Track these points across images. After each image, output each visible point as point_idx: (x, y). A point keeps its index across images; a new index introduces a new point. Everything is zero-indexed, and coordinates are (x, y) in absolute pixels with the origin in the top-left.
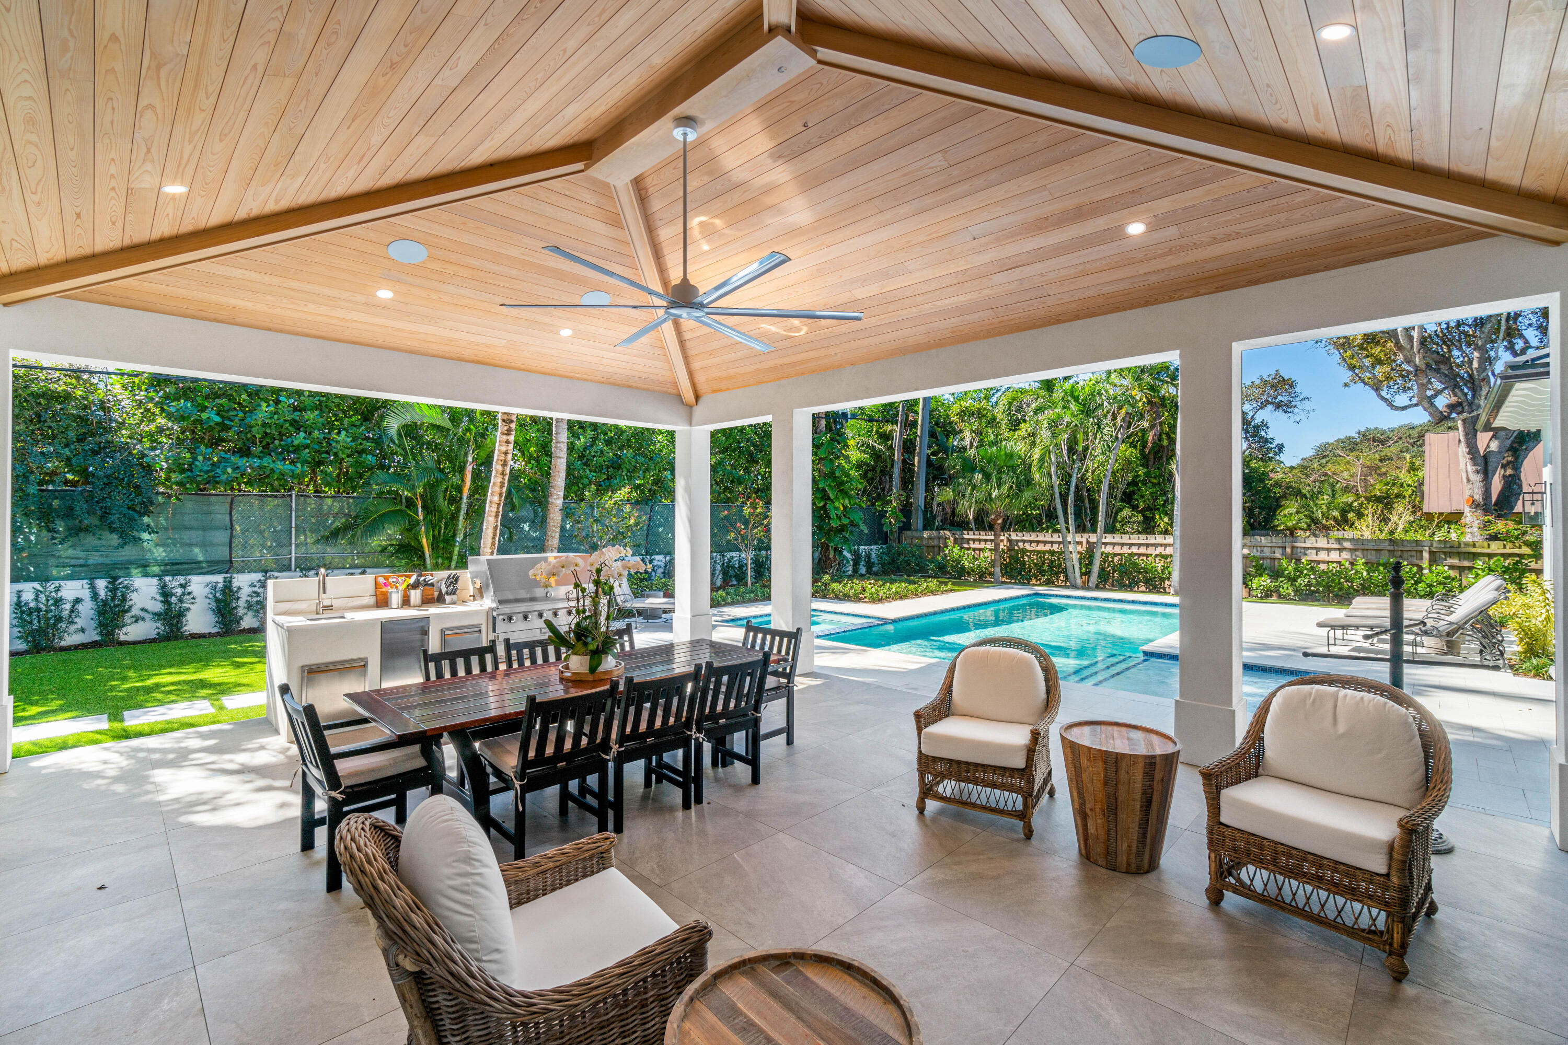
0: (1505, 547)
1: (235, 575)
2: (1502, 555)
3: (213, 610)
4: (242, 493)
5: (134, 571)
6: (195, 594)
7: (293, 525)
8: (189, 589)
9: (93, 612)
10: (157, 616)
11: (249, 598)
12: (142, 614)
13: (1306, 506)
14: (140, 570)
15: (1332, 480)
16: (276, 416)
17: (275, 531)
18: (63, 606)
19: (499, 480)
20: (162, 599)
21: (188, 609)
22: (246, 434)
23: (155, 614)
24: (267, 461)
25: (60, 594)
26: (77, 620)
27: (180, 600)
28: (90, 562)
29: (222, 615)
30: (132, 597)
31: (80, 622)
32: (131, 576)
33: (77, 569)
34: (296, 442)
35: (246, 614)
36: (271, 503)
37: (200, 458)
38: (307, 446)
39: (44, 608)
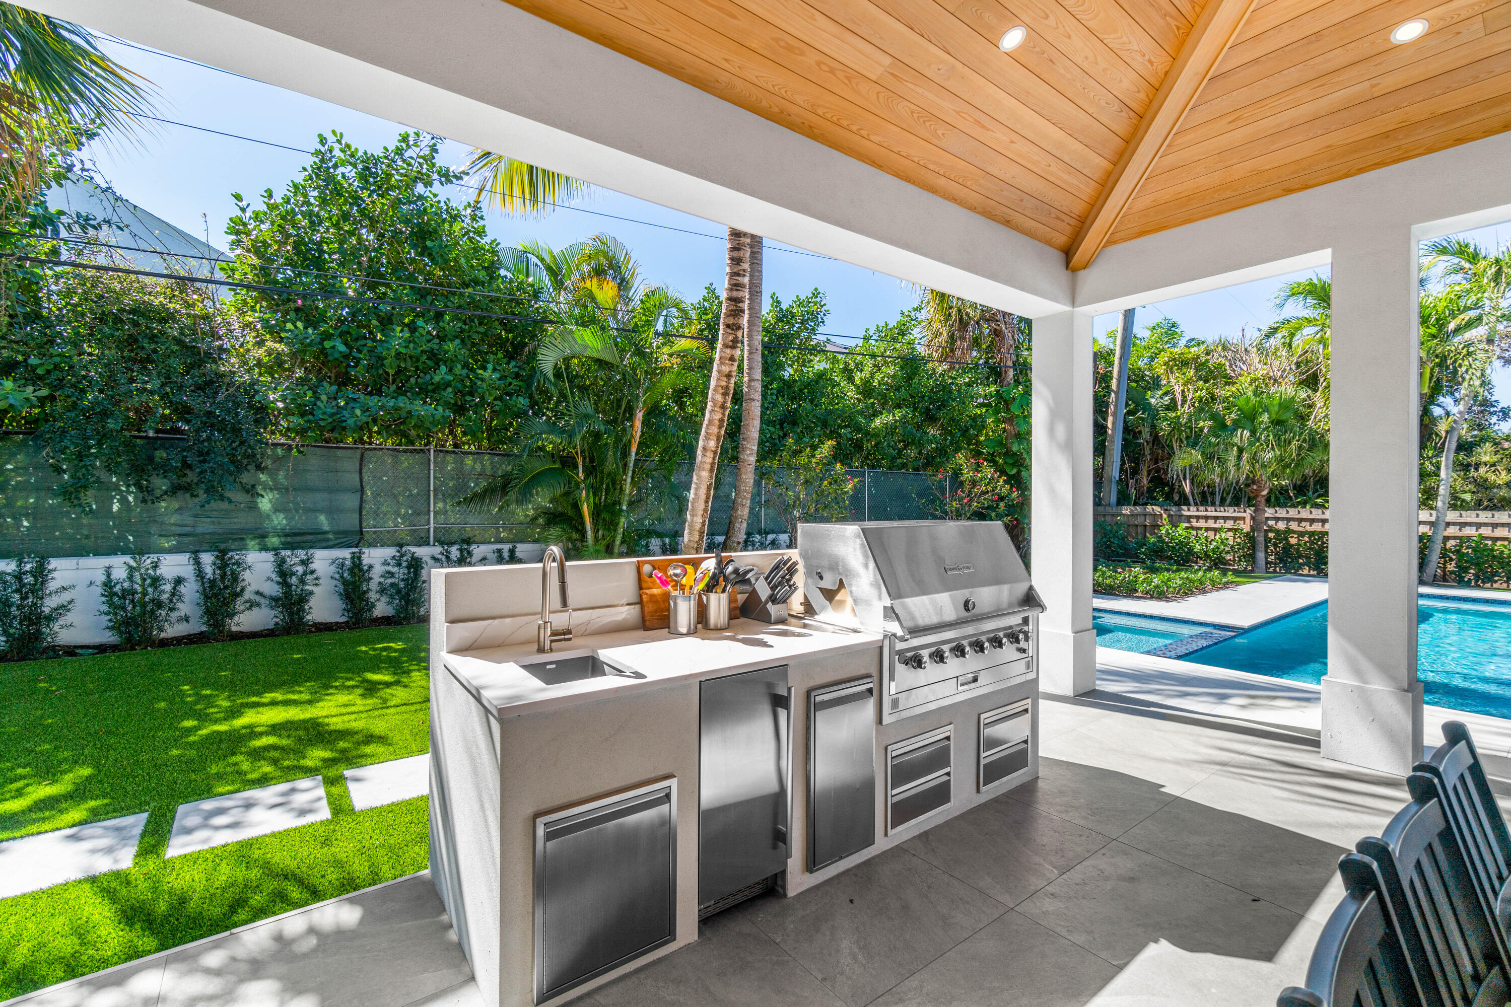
1: (364, 550)
3: (340, 594)
4: (373, 446)
5: (251, 543)
6: (319, 573)
7: (432, 488)
8: (312, 566)
9: (198, 595)
10: (275, 601)
11: (382, 580)
12: (258, 599)
14: (257, 541)
16: (411, 345)
17: (411, 495)
18: (163, 587)
19: (718, 416)
20: (278, 579)
21: (311, 593)
22: (377, 368)
23: (272, 599)
24: (402, 402)
25: (158, 572)
26: (179, 605)
27: (302, 581)
28: (199, 530)
29: (352, 602)
30: (245, 577)
31: (184, 608)
32: (247, 550)
33: (185, 539)
34: (437, 379)
35: (379, 600)
36: (406, 461)
37: (324, 397)
38: (448, 384)
39: (139, 589)
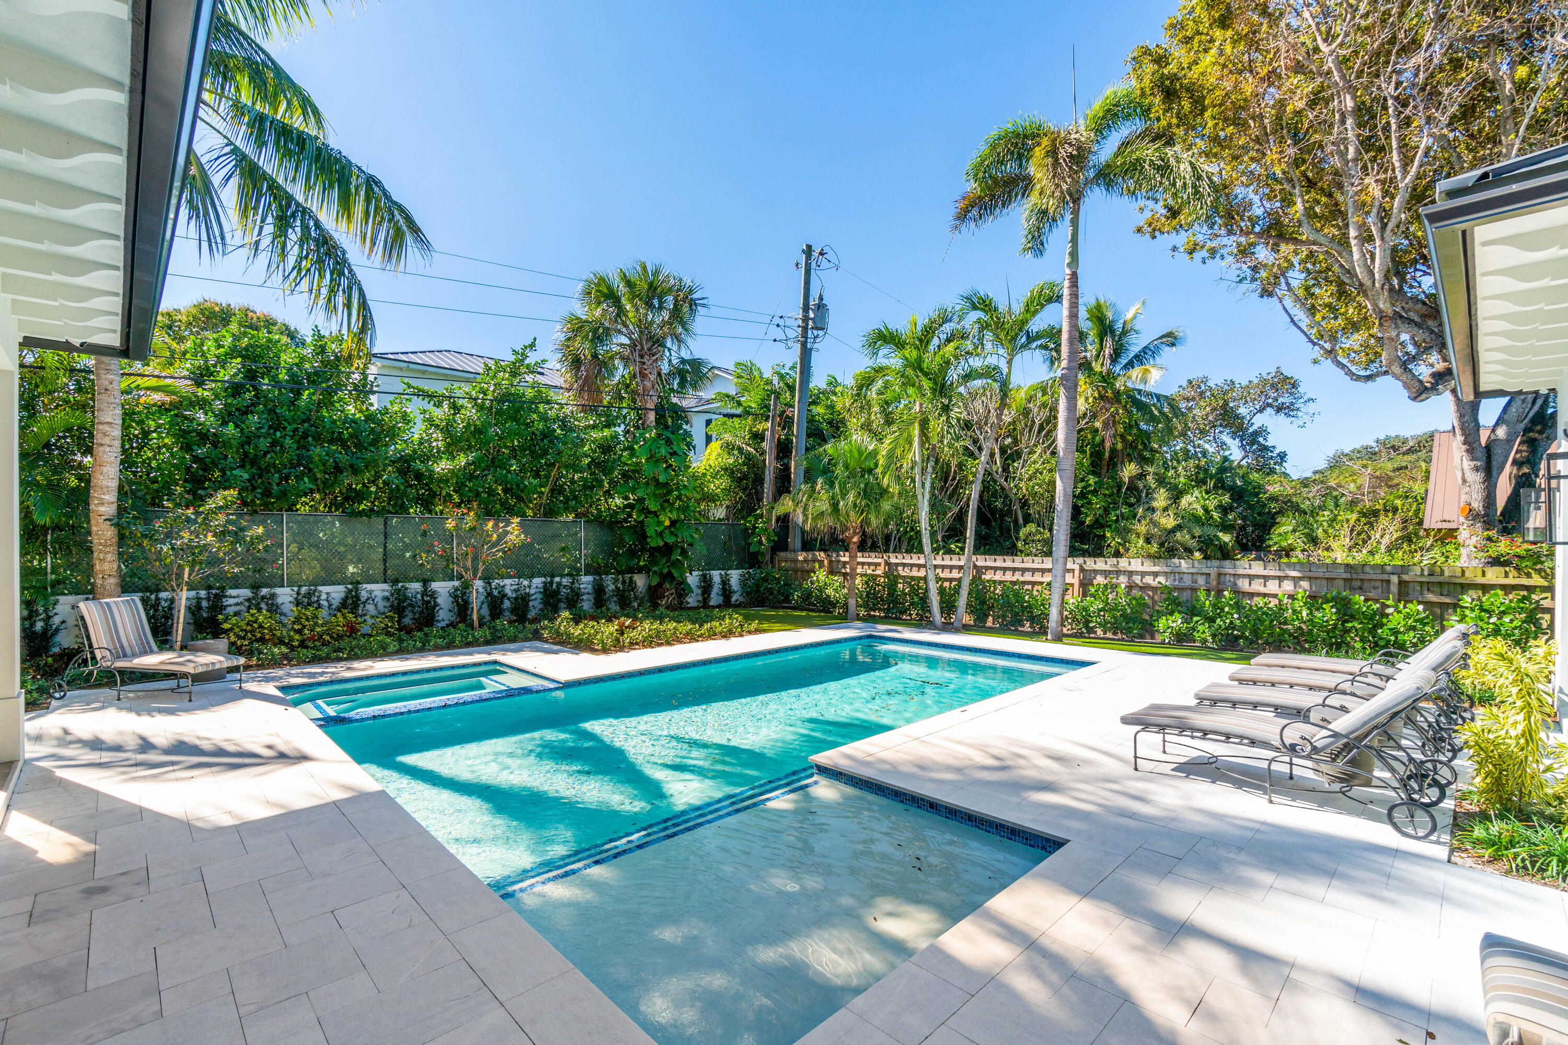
0: (1506, 575)
2: (1503, 587)
13: (1306, 524)
15: (1335, 493)
